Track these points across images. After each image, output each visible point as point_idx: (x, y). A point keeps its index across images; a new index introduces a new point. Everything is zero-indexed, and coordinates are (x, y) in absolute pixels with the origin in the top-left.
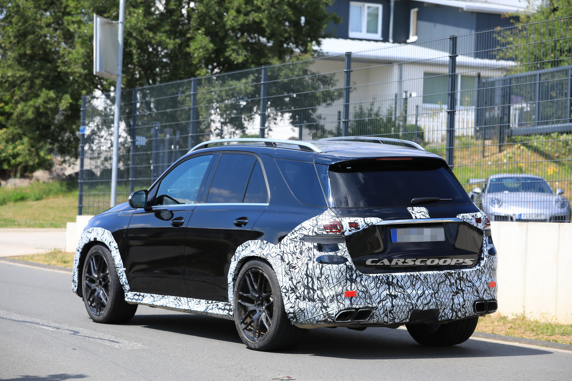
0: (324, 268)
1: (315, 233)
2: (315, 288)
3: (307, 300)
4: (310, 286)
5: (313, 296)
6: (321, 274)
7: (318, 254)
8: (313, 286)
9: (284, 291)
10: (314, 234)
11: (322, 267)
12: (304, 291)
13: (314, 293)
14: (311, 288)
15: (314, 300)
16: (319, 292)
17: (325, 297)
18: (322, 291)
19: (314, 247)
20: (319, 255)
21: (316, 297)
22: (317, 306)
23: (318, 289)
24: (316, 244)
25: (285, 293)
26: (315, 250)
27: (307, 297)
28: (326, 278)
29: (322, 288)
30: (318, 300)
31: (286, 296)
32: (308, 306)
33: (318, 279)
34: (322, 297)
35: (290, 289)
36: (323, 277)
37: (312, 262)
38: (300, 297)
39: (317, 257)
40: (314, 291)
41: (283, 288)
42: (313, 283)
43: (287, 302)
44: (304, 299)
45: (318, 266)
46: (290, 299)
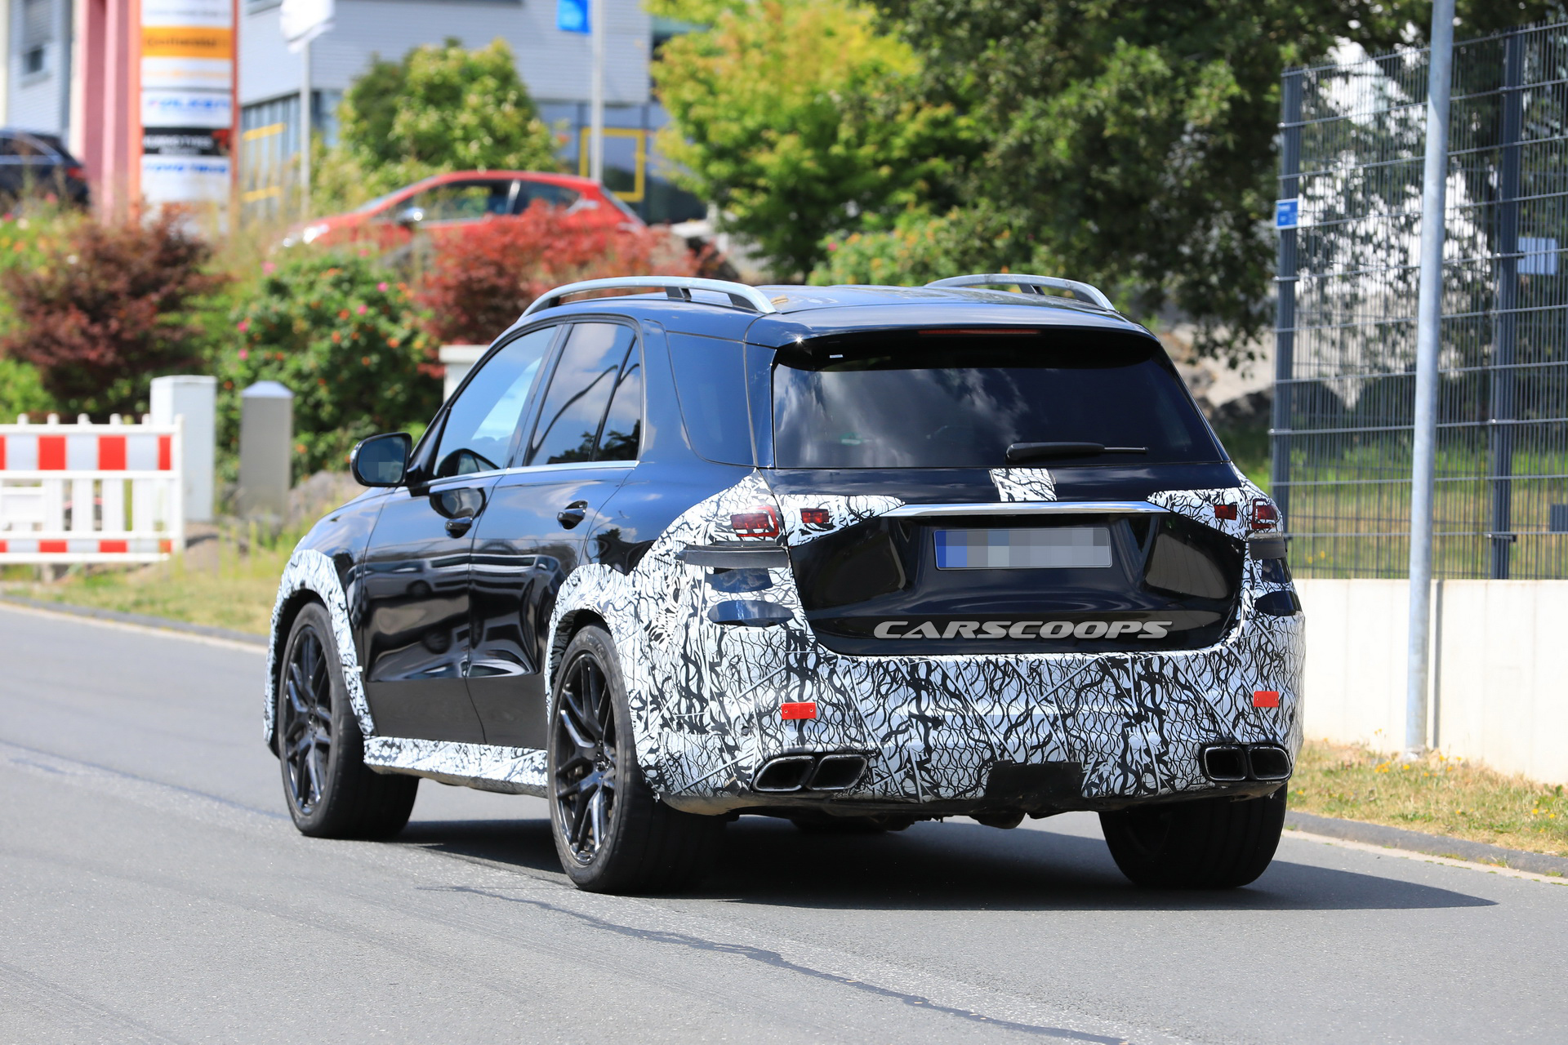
0: (726, 638)
1: (711, 538)
2: (706, 694)
3: (687, 729)
4: (694, 689)
5: (701, 716)
6: (720, 653)
7: (715, 597)
8: (699, 688)
9: (637, 704)
10: (709, 542)
11: (723, 634)
12: (679, 704)
13: (702, 709)
14: (695, 696)
15: (702, 730)
16: (714, 706)
17: (728, 719)
18: (721, 703)
19: (708, 577)
20: (715, 599)
21: (707, 719)
22: (710, 744)
23: (712, 698)
24: (711, 571)
25: (639, 709)
26: (708, 586)
27: (685, 721)
28: (732, 666)
29: (722, 694)
30: (713, 729)
31: (640, 718)
32: (688, 745)
33: (713, 667)
34: (723, 720)
35: (650, 699)
36: (725, 662)
37: (697, 619)
38: (672, 719)
39: (710, 604)
40: (703, 701)
41: (633, 695)
42: (701, 679)
43: (643, 736)
44: (680, 726)
45: (711, 631)
46: (650, 727)
